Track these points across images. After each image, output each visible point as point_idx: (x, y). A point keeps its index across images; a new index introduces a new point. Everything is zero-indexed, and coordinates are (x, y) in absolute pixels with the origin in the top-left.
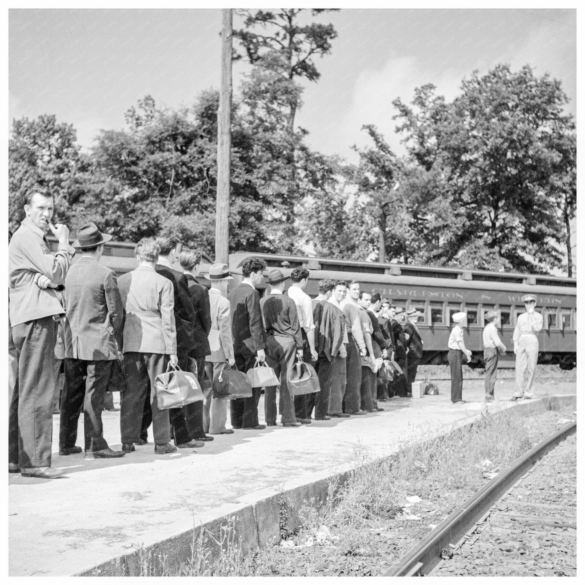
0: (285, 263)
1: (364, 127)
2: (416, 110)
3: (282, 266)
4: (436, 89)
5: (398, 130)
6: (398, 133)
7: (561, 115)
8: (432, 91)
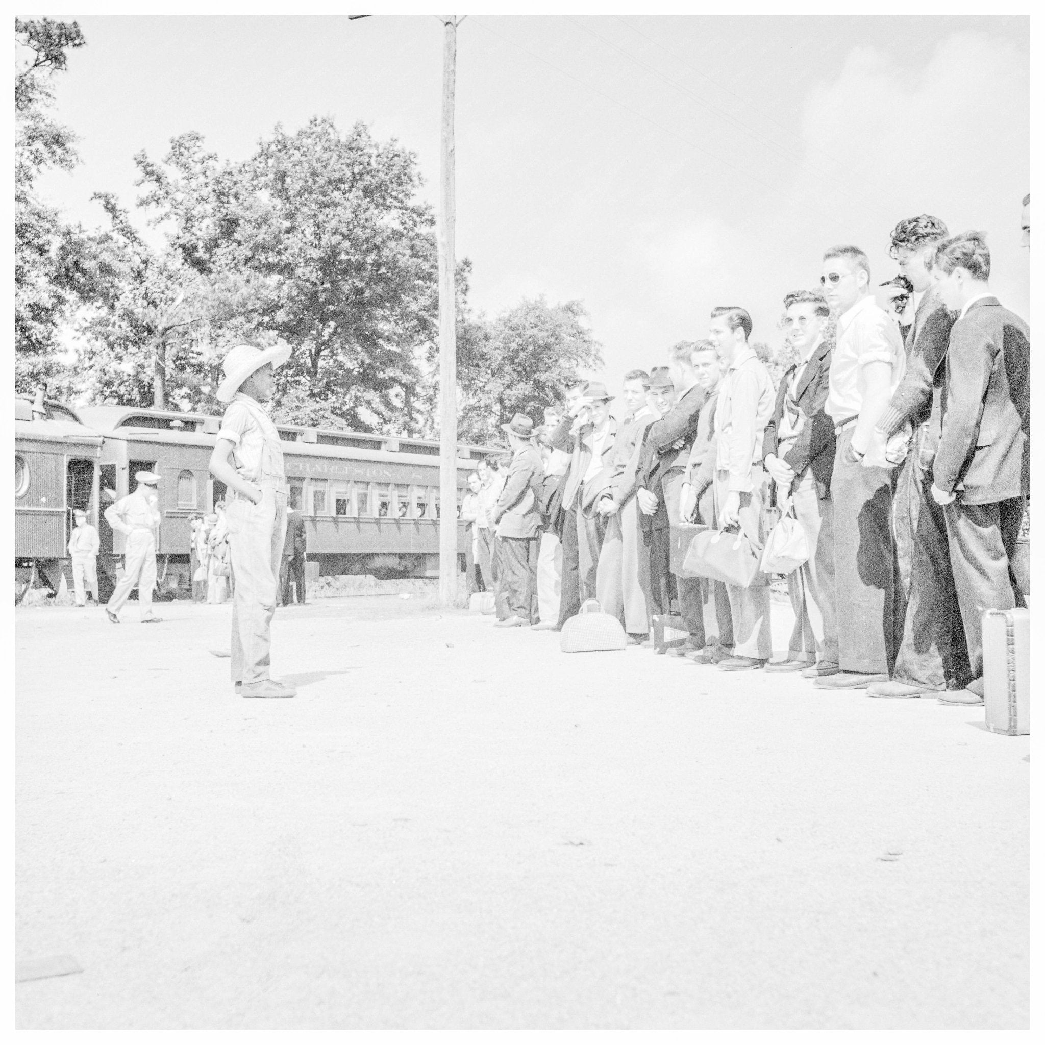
0: (176, 423)
1: (97, 196)
2: (173, 174)
3: (172, 428)
4: (204, 140)
5: (143, 203)
6: (142, 208)
7: (410, 203)
8: (198, 144)
